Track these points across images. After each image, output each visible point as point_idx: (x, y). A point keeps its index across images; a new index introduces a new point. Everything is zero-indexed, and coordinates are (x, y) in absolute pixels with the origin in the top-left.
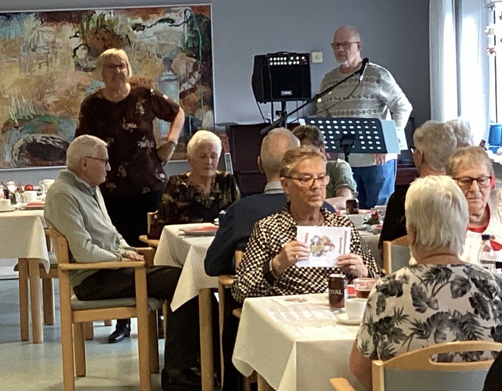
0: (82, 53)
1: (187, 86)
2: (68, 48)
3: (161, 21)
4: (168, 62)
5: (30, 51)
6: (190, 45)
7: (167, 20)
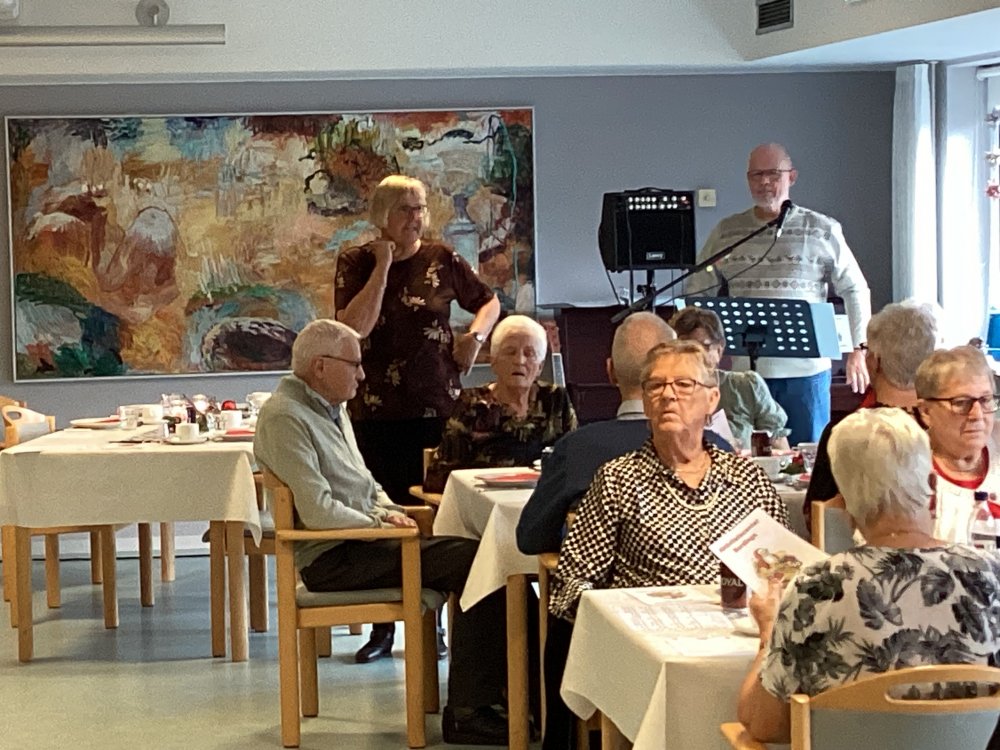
0: (319, 185)
1: (491, 242)
2: (296, 175)
3: (449, 134)
4: (461, 201)
5: (234, 180)
6: (498, 175)
7: (460, 133)
